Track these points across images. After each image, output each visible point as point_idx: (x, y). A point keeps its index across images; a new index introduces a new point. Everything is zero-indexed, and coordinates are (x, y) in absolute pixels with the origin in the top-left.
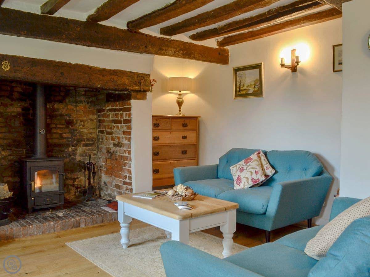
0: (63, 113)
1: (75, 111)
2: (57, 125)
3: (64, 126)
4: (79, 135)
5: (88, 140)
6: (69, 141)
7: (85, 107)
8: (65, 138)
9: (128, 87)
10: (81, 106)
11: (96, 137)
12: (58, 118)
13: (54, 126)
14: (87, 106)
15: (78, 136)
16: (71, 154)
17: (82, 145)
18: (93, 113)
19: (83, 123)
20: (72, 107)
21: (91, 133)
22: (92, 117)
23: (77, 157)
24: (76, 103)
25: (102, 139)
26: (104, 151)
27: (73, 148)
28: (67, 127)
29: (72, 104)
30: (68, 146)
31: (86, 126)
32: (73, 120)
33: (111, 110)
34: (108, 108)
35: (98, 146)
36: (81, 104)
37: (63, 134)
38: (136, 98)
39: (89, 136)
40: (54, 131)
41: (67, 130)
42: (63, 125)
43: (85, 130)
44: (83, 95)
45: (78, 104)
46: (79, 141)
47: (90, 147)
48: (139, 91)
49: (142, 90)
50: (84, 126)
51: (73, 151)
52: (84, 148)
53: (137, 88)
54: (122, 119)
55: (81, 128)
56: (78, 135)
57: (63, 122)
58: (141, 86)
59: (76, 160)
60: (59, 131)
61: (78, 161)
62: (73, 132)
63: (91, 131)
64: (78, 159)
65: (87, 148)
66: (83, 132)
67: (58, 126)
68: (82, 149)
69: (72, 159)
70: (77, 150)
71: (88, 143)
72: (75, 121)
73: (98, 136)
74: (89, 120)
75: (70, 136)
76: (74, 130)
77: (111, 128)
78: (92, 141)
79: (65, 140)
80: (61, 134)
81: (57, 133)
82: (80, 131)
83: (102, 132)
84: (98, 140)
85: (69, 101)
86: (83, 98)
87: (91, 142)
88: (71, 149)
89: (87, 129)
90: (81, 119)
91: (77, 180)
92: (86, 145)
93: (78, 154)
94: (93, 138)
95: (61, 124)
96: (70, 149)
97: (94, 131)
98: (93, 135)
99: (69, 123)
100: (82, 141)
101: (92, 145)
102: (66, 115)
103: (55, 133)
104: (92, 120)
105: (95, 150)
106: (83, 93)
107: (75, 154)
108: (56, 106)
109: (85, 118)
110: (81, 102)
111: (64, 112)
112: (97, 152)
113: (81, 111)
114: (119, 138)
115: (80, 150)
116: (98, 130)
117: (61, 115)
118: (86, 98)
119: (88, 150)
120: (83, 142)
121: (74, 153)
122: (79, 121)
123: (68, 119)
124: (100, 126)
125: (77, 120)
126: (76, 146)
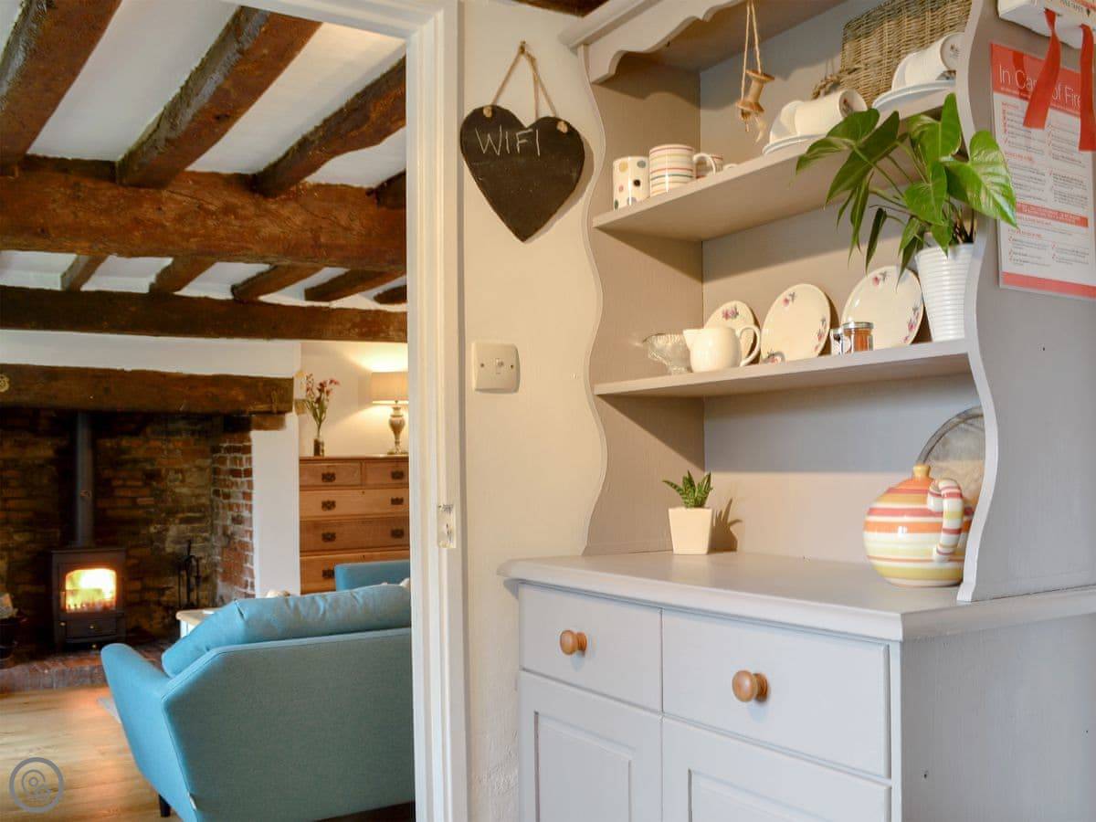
0: (138, 456)
1: (165, 452)
2: (125, 480)
3: (140, 483)
4: (173, 501)
5: (191, 509)
6: (150, 513)
7: (186, 442)
8: (143, 507)
9: (242, 408)
10: (177, 443)
11: (208, 503)
12: (129, 466)
13: (120, 482)
14: (192, 440)
15: (170, 504)
16: (154, 539)
17: (177, 521)
18: (203, 455)
19: (180, 476)
20: (158, 443)
21: (198, 496)
22: (199, 462)
23: (167, 545)
24: (168, 435)
25: (218, 508)
26: (220, 531)
27: (159, 526)
28: (147, 484)
29: (159, 438)
30: (148, 522)
31: (189, 480)
32: (159, 471)
33: (229, 450)
34: (225, 445)
35: (212, 525)
36: (179, 438)
37: (139, 500)
38: (260, 427)
39: (194, 502)
40: (120, 493)
41: (146, 491)
42: (138, 480)
43: (185, 490)
45: (172, 438)
46: (172, 513)
47: (196, 525)
48: (270, 413)
49: (275, 410)
50: (183, 481)
51: (159, 533)
52: (183, 527)
53: (262, 407)
54: (242, 469)
55: (176, 487)
56: (170, 499)
57: (140, 474)
58: (272, 403)
59: (165, 551)
60: (129, 494)
61: (170, 554)
62: (159, 495)
63: (197, 491)
64: (169, 550)
65: (189, 527)
66: (180, 493)
67: (129, 483)
68: (178, 528)
69: (157, 548)
70: (167, 530)
71: (191, 517)
72: (163, 472)
73: (211, 501)
74: (194, 470)
75: (153, 503)
76: (163, 491)
77: (228, 486)
78: (200, 511)
79: (141, 511)
80: (134, 500)
81: (126, 497)
82: (174, 493)
83: (216, 493)
84: (213, 509)
85: (152, 433)
86: (182, 425)
87: (197, 515)
88: (155, 528)
89: (190, 487)
90: (177, 467)
91: (167, 592)
92: (187, 521)
93: (169, 539)
94: (203, 505)
95: (133, 478)
96: (152, 530)
97: (206, 492)
98: (204, 500)
99: (152, 476)
100: (177, 512)
101: (199, 520)
102: (146, 460)
103: (122, 498)
104: (201, 469)
105: (206, 531)
107: (163, 541)
108: (125, 443)
109: (186, 466)
110: (178, 432)
111: (140, 453)
112: (211, 534)
113: (178, 451)
114: (238, 506)
115: (174, 530)
116: (212, 489)
117: (135, 461)
119: (193, 530)
120: (181, 515)
121: (161, 536)
122: (174, 472)
123: (149, 467)
124: (214, 482)
125: (167, 471)
126: (165, 522)
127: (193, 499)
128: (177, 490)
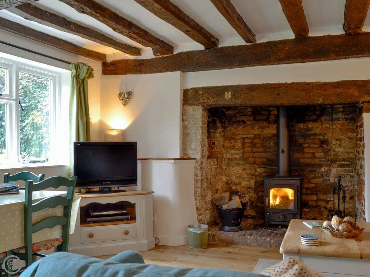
0: (317, 132)
2: (309, 144)
3: (317, 146)
5: (344, 160)
6: (321, 161)
7: (343, 125)
8: (318, 158)
9: (357, 99)
10: (338, 124)
11: (354, 157)
12: (312, 137)
14: (346, 123)
15: (333, 156)
16: (324, 174)
17: (336, 166)
18: (352, 131)
19: (339, 142)
20: (328, 125)
21: (348, 153)
22: (350, 135)
23: (330, 178)
24: (333, 121)
28: (321, 147)
29: (328, 122)
30: (321, 166)
31: (343, 145)
32: (328, 139)
34: (359, 124)
35: (355, 168)
36: (338, 122)
37: (316, 154)
40: (307, 150)
41: (320, 150)
42: (317, 144)
43: (341, 150)
44: (341, 112)
45: (335, 123)
46: (333, 161)
47: (347, 168)
50: (340, 145)
51: (327, 171)
52: (340, 169)
54: (361, 137)
55: (335, 148)
56: (333, 154)
57: (317, 141)
59: (329, 181)
60: (312, 151)
61: (332, 183)
62: (327, 152)
63: (348, 150)
64: (331, 181)
65: (343, 169)
67: (311, 146)
68: (337, 170)
69: (325, 179)
70: (331, 170)
71: (344, 164)
72: (330, 140)
74: (346, 139)
75: (324, 156)
76: (329, 150)
77: (359, 147)
78: (349, 161)
79: (317, 160)
80: (313, 154)
81: (310, 153)
82: (335, 151)
84: (356, 161)
85: (325, 120)
86: (340, 115)
87: (348, 163)
88: (325, 169)
89: (344, 148)
90: (337, 137)
91: (330, 203)
92: (342, 166)
93: (332, 175)
94: (351, 158)
95: (314, 143)
96: (323, 170)
97: (352, 151)
98: (351, 155)
99: (324, 142)
100: (336, 161)
101: (349, 166)
102: (320, 134)
103: (307, 153)
104: (350, 138)
105: (352, 172)
106: (341, 110)
107: (328, 175)
108: (310, 126)
109: (342, 137)
110: (338, 119)
111: (317, 130)
112: (355, 174)
113: (338, 129)
114: (361, 158)
115: (334, 171)
116: (356, 149)
117: (315, 135)
118: (345, 115)
119: (345, 171)
120: (338, 163)
121: (327, 173)
122: (335, 140)
123: (322, 138)
125: (332, 139)
126: (329, 166)
127: (346, 155)
128: (337, 150)
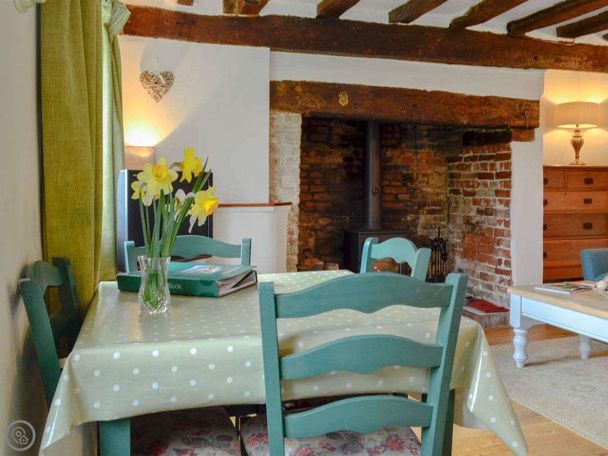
0: (398, 164)
1: (415, 161)
2: (390, 181)
3: (399, 184)
4: (422, 197)
5: (434, 204)
6: (407, 206)
7: (428, 154)
8: (402, 201)
9: (506, 123)
10: (423, 153)
11: (445, 199)
12: (392, 171)
13: (387, 183)
14: (432, 152)
15: (420, 199)
16: (410, 224)
17: (425, 212)
18: (440, 163)
19: (426, 179)
20: (411, 155)
21: (438, 194)
22: (438, 169)
23: (418, 230)
24: (416, 149)
25: (457, 203)
26: (460, 221)
27: (413, 216)
28: (405, 185)
29: (410, 150)
30: (406, 212)
31: (431, 182)
32: (412, 174)
33: (473, 159)
34: (467, 155)
35: (448, 215)
36: (423, 150)
37: (400, 196)
38: (518, 139)
39: (435, 198)
40: (387, 190)
41: (404, 190)
42: (399, 181)
43: (429, 190)
44: (426, 136)
45: (419, 151)
46: (422, 205)
47: (437, 216)
48: (523, 128)
49: (528, 126)
50: (427, 183)
51: (413, 220)
52: (429, 216)
53: (519, 123)
54: (494, 172)
55: (423, 187)
56: (420, 196)
57: (399, 176)
58: (526, 120)
59: (417, 234)
60: (393, 191)
61: (420, 236)
62: (412, 192)
63: (438, 191)
64: (419, 233)
65: (433, 216)
66: (426, 192)
67: (393, 183)
68: (426, 217)
69: (412, 232)
70: (418, 219)
71: (434, 210)
72: (415, 175)
73: (448, 199)
74: (435, 174)
75: (408, 199)
76: (415, 190)
77: (473, 186)
78: (440, 205)
79: (402, 204)
80: (396, 196)
81: (391, 194)
82: (422, 191)
83: (456, 192)
84: (449, 205)
85: (406, 147)
86: (425, 141)
87: (438, 208)
88: (411, 217)
89: (432, 187)
90: (424, 172)
92: (431, 212)
93: (420, 226)
94: (441, 201)
95: (395, 180)
96: (409, 218)
97: (443, 191)
98: (442, 197)
99: (408, 179)
100: (425, 205)
101: (439, 212)
102: (403, 167)
104: (440, 174)
105: (444, 220)
106: (426, 133)
107: (416, 226)
109: (429, 172)
110: (423, 147)
111: (399, 162)
112: (448, 223)
113: (424, 161)
114: (487, 201)
115: (422, 219)
116: (449, 189)
117: (396, 167)
118: (430, 141)
119: (435, 220)
120: (427, 208)
121: (414, 223)
122: (422, 175)
123: (405, 172)
124: (452, 184)
125: (418, 175)
126: (417, 213)
127: (435, 196)
128: (424, 189)
